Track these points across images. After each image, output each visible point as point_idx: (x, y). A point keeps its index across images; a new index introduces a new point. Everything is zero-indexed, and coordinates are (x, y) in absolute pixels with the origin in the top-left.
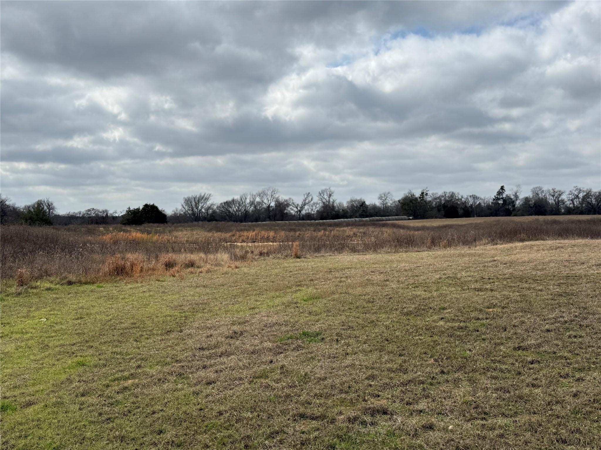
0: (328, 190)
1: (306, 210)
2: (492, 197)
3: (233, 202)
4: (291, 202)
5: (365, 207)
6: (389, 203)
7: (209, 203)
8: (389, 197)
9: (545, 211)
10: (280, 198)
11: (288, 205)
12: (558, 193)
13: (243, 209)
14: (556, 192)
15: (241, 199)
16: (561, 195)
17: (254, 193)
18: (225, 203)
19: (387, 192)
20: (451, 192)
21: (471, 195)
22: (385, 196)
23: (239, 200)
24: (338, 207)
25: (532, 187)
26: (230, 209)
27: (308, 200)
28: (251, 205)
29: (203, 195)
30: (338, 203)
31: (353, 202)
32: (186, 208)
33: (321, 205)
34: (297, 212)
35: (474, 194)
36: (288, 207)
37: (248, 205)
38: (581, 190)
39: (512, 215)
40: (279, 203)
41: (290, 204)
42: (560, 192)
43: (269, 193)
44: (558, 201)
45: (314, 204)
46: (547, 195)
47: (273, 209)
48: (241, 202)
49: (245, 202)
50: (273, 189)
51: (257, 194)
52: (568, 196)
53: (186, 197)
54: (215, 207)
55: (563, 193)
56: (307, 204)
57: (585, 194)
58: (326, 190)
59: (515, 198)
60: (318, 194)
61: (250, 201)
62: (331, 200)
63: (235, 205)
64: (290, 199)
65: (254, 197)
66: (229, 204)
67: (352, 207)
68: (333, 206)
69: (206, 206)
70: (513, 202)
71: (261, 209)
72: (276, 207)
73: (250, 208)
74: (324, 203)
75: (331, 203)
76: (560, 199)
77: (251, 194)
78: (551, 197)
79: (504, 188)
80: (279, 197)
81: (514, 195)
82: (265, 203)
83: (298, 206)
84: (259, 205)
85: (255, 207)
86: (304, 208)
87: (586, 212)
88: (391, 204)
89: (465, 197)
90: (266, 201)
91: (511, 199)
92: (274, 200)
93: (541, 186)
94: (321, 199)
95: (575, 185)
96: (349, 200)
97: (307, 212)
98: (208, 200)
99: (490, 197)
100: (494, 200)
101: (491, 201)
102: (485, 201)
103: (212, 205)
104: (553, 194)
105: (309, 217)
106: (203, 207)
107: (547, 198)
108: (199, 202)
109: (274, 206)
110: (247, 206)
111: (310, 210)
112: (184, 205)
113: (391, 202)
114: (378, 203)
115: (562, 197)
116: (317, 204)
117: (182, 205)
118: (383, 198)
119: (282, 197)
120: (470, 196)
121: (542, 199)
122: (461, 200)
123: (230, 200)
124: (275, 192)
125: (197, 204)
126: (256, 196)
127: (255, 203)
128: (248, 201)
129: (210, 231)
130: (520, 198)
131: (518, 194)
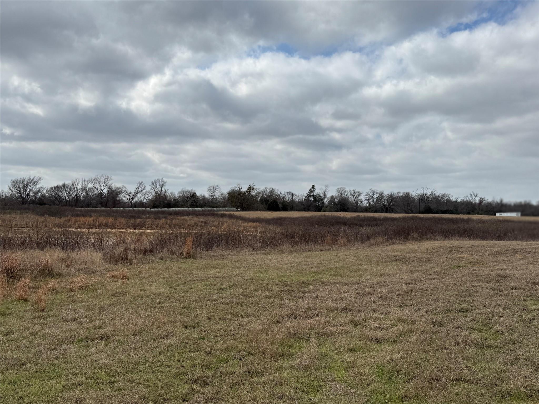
0: (160, 181)
1: (138, 198)
2: (304, 195)
3: (64, 187)
4: (124, 190)
5: (196, 198)
6: (217, 195)
7: (38, 187)
8: (217, 190)
9: (348, 208)
10: (113, 185)
11: (120, 192)
12: (357, 194)
13: (74, 195)
14: (356, 193)
15: (73, 184)
16: (359, 195)
17: (87, 179)
18: (55, 188)
19: (216, 185)
20: (271, 188)
21: (288, 191)
22: (214, 188)
23: (70, 186)
24: (170, 197)
25: (336, 188)
26: (61, 194)
27: (140, 189)
28: (82, 191)
29: (32, 178)
30: (170, 193)
31: (184, 193)
32: (14, 190)
33: (154, 193)
34: (129, 199)
35: (290, 191)
36: (120, 194)
37: (79, 190)
38: (375, 192)
39: (322, 210)
40: (112, 190)
41: (123, 191)
42: (358, 193)
43: (102, 180)
44: (358, 200)
45: (147, 192)
46: (349, 195)
47: (105, 196)
48: (73, 187)
49: (76, 188)
50: (106, 176)
51: (89, 180)
52: (365, 196)
53: (14, 179)
54: (44, 191)
55: (361, 194)
56: (140, 192)
57: (378, 195)
58: (159, 180)
59: (324, 197)
60: (151, 184)
61: (82, 187)
62: (163, 190)
63: (65, 190)
64: (123, 187)
65: (86, 183)
66: (59, 189)
67: (183, 197)
68: (165, 196)
69: (35, 189)
70: (323, 199)
71: (92, 195)
72: (108, 193)
73: (82, 193)
74: (156, 192)
75: (163, 192)
76: (359, 198)
77: (84, 180)
78: (352, 197)
79: (315, 187)
80: (111, 184)
81: (323, 194)
82: (97, 190)
83: (130, 194)
84: (91, 191)
85: (87, 193)
86: (137, 196)
87: (379, 211)
88: (219, 196)
89: (283, 193)
90: (98, 187)
91: (321, 197)
92: (106, 187)
93: (344, 187)
94: (154, 188)
95: (371, 188)
96: (180, 190)
97: (140, 200)
98: (38, 184)
99: (303, 194)
100: (306, 197)
101: (304, 198)
102: (299, 197)
103: (41, 188)
104: (353, 194)
105: (141, 204)
106: (31, 191)
107: (348, 197)
108: (27, 185)
109: (107, 192)
110: (78, 192)
111: (142, 198)
112: (11, 187)
113: (219, 194)
114: (207, 195)
115: (360, 197)
116: (149, 192)
117: (10, 188)
118: (212, 191)
119: (115, 185)
120: (287, 193)
121: (345, 198)
122: (280, 195)
123: (61, 185)
124: (109, 180)
125: (25, 187)
126: (88, 182)
127: (87, 189)
128: (80, 186)
129: (42, 214)
130: (327, 196)
131: (326, 193)
